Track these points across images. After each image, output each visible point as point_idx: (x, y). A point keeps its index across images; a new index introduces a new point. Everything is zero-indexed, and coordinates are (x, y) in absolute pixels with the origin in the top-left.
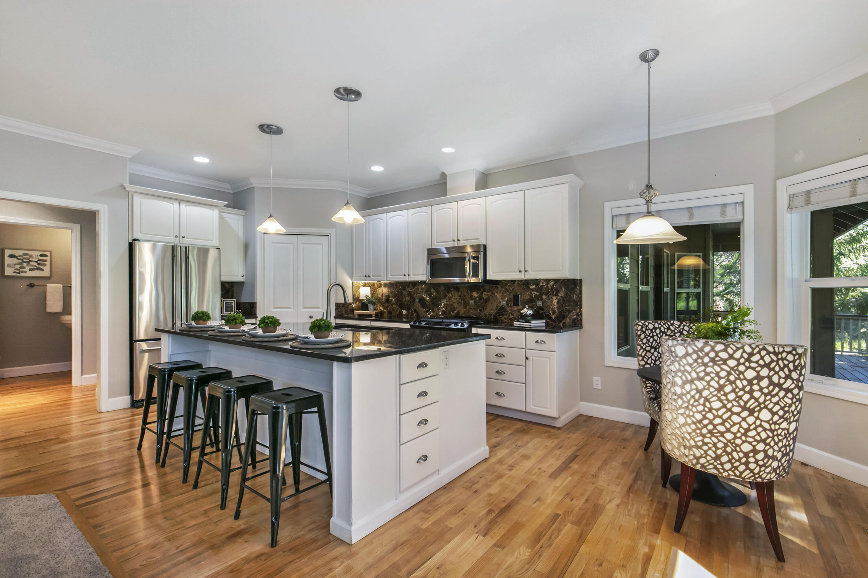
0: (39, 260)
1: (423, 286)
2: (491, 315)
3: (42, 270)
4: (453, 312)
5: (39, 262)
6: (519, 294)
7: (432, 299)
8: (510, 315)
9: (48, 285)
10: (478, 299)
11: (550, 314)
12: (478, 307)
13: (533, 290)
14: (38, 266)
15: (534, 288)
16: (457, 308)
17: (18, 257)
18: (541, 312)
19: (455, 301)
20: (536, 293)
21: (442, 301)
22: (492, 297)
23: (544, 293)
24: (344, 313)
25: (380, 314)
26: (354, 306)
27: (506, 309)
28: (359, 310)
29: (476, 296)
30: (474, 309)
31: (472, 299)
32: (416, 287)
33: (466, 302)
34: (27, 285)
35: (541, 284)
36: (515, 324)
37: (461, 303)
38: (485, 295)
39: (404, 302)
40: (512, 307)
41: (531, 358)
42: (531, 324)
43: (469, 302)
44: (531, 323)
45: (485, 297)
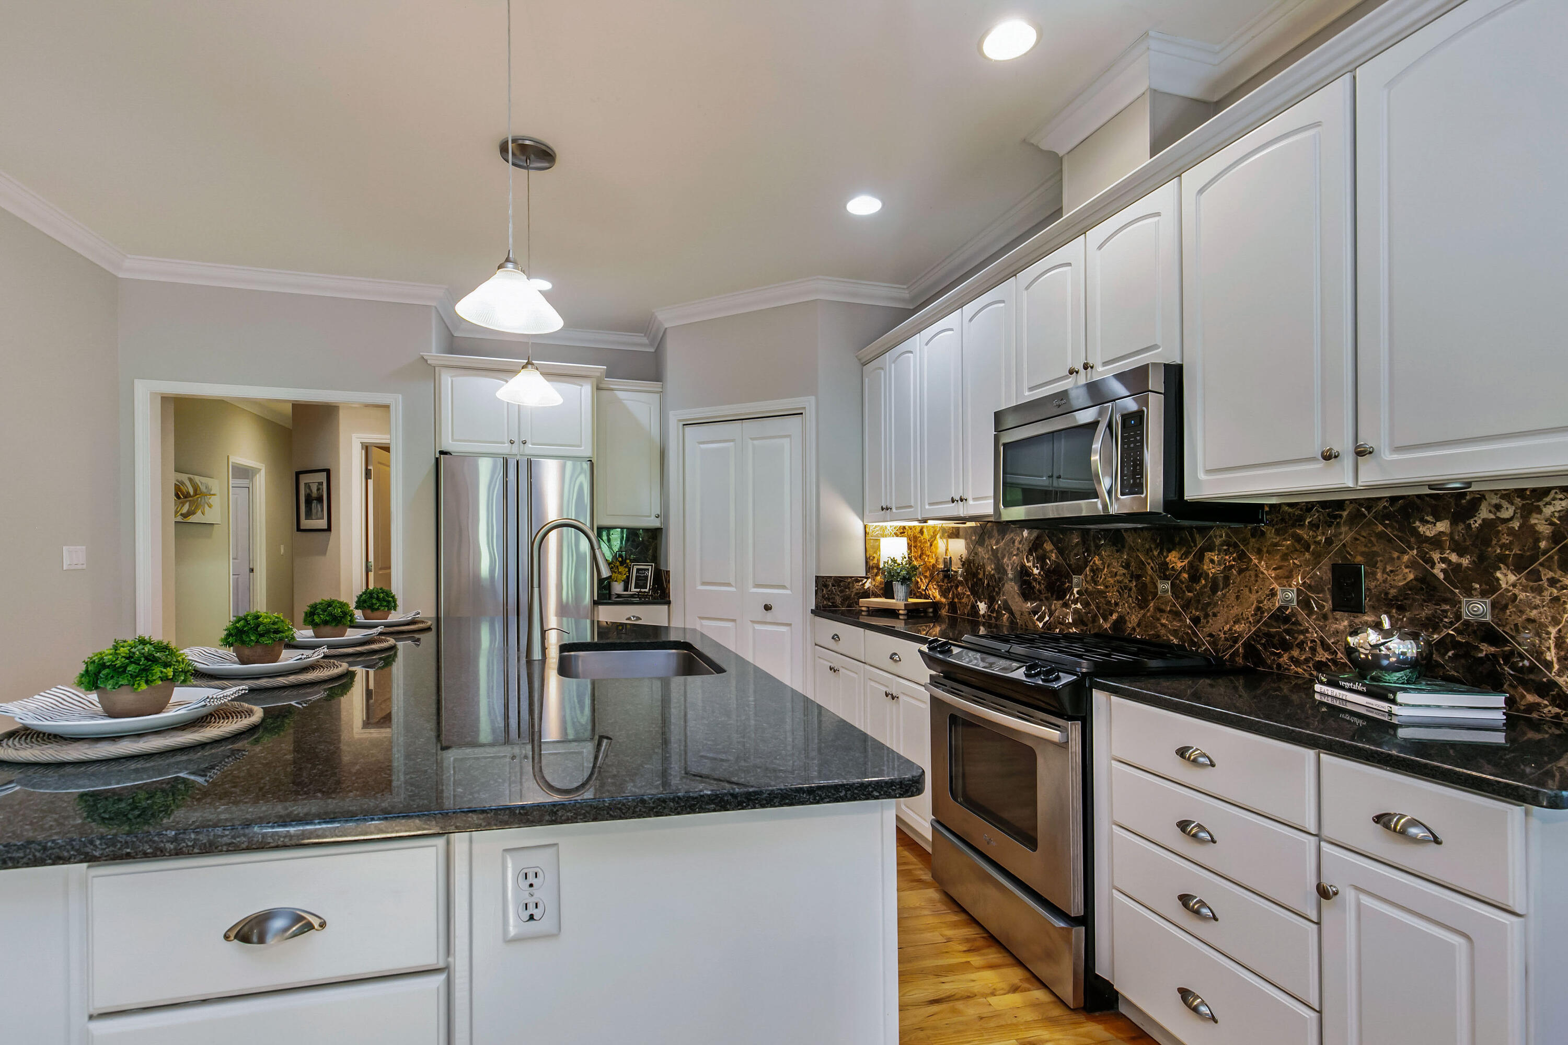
1: (1025, 533)
2: (1236, 641)
4: (1105, 620)
6: (1359, 559)
7: (1048, 573)
8: (1320, 649)
10: (1186, 576)
11: (1549, 665)
12: (1186, 606)
13: (1436, 542)
15: (1441, 533)
16: (1116, 604)
18: (1486, 649)
19: (1111, 581)
20: (1454, 558)
21: (1075, 580)
22: (1241, 572)
23: (1502, 559)
24: (838, 600)
25: (931, 610)
26: (867, 586)
27: (1297, 623)
28: (876, 596)
29: (1179, 565)
30: (1170, 611)
31: (1165, 578)
32: (1008, 537)
33: (1144, 585)
35: (1484, 513)
36: (1321, 694)
37: (1130, 590)
38: (1212, 561)
39: (981, 579)
40: (1325, 617)
41: (1349, 896)
42: (1395, 709)
43: (1156, 587)
44: (1393, 702)
45: (1213, 571)
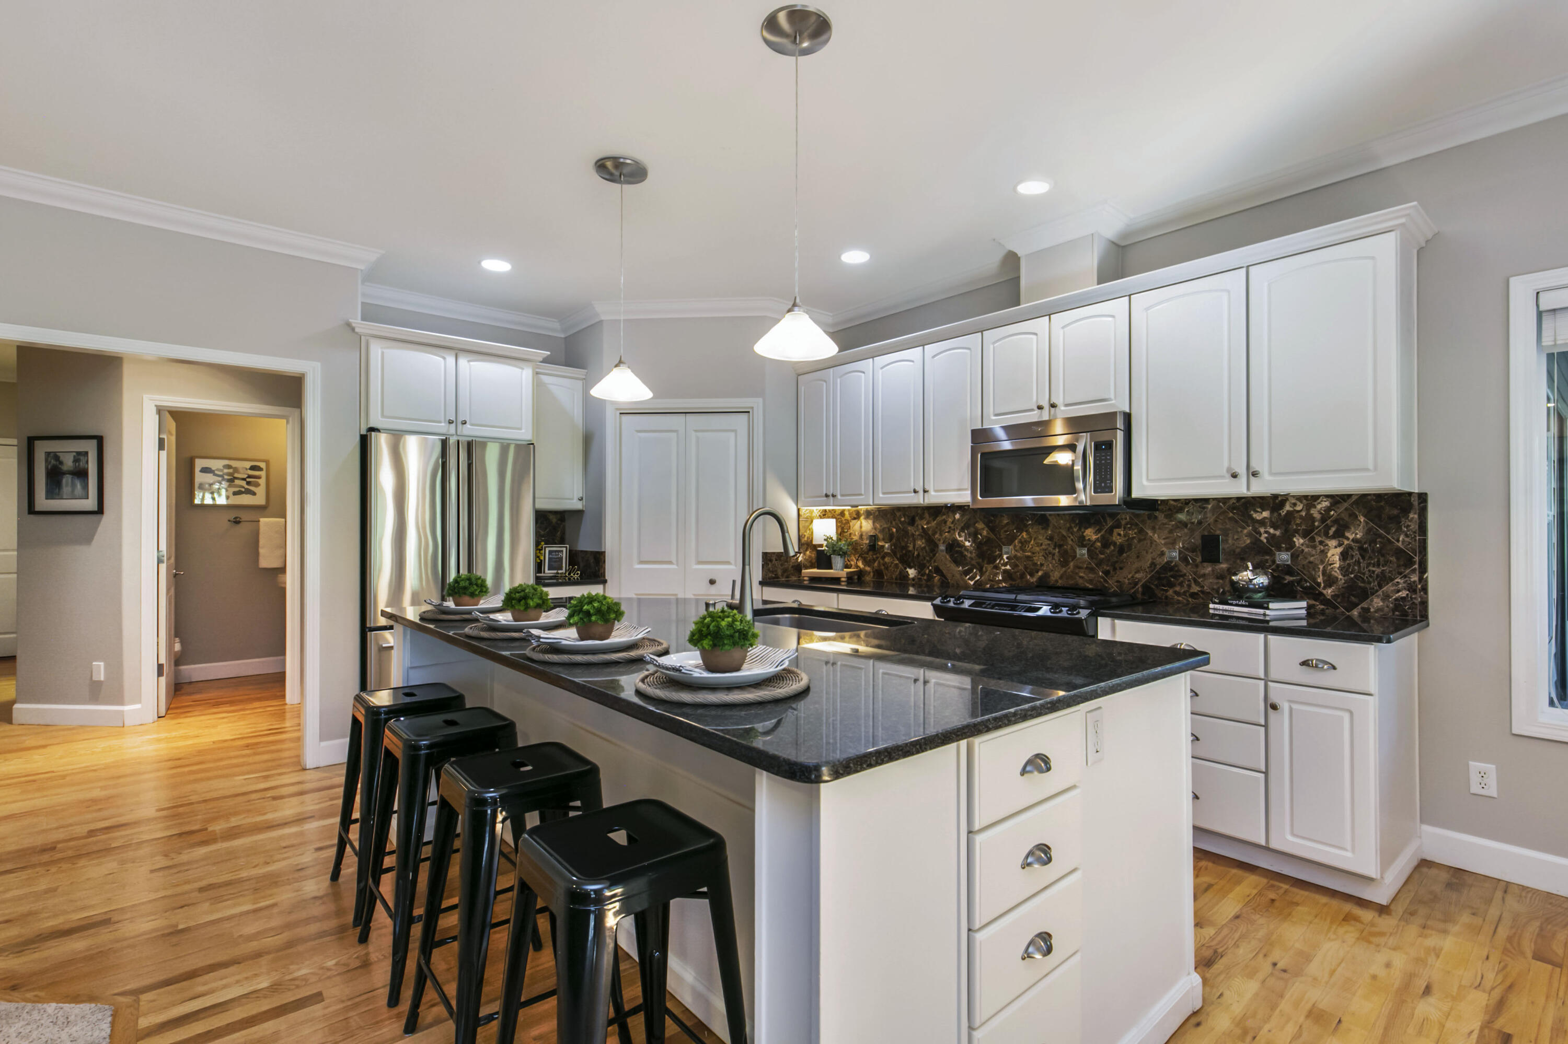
0: (249, 477)
1: (957, 516)
2: (1136, 584)
3: (254, 494)
4: (1032, 575)
5: (248, 480)
6: (1218, 532)
7: (979, 545)
8: (1193, 585)
9: (262, 520)
10: (1099, 544)
11: (1319, 584)
12: (1099, 564)
13: (1262, 522)
14: (246, 487)
15: (1265, 518)
16: (1042, 565)
17: (216, 472)
18: (1289, 578)
19: (1038, 549)
20: (1272, 531)
21: (1005, 549)
22: (1140, 540)
23: (1297, 531)
24: (780, 572)
25: (856, 577)
26: (800, 559)
27: (1179, 571)
28: (812, 567)
29: (1094, 537)
30: (1087, 568)
31: (1083, 546)
32: (939, 519)
33: (1066, 552)
34: (229, 521)
35: (1288, 507)
36: (1214, 609)
37: (1054, 555)
38: (1119, 535)
39: (910, 551)
40: (1197, 566)
41: (1285, 706)
42: (1268, 612)
43: (1075, 552)
44: (1267, 608)
45: (1120, 541)
